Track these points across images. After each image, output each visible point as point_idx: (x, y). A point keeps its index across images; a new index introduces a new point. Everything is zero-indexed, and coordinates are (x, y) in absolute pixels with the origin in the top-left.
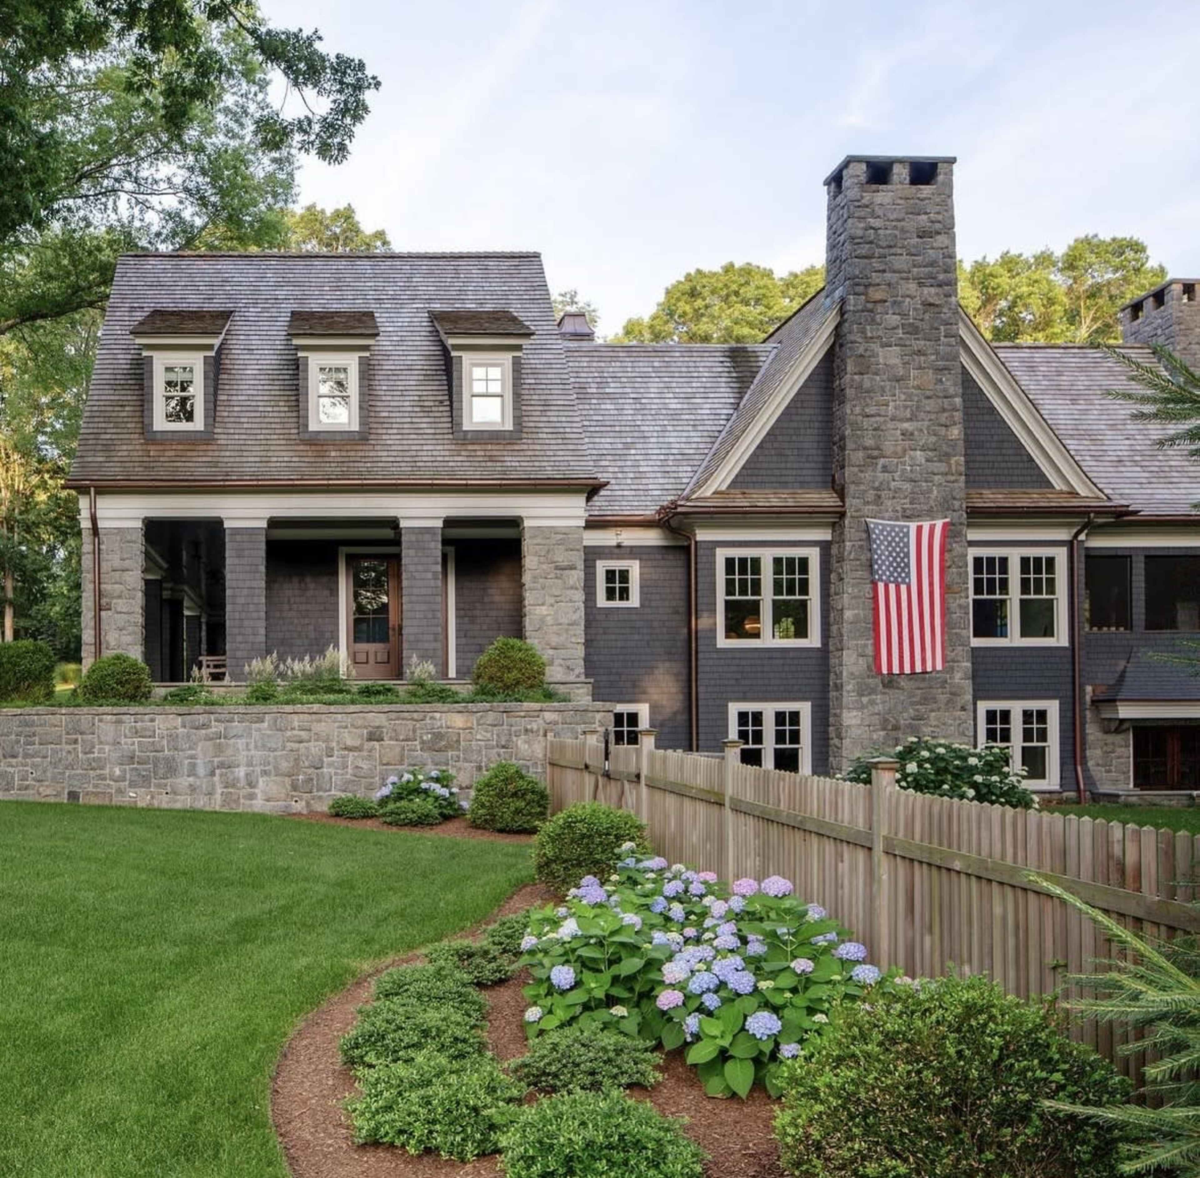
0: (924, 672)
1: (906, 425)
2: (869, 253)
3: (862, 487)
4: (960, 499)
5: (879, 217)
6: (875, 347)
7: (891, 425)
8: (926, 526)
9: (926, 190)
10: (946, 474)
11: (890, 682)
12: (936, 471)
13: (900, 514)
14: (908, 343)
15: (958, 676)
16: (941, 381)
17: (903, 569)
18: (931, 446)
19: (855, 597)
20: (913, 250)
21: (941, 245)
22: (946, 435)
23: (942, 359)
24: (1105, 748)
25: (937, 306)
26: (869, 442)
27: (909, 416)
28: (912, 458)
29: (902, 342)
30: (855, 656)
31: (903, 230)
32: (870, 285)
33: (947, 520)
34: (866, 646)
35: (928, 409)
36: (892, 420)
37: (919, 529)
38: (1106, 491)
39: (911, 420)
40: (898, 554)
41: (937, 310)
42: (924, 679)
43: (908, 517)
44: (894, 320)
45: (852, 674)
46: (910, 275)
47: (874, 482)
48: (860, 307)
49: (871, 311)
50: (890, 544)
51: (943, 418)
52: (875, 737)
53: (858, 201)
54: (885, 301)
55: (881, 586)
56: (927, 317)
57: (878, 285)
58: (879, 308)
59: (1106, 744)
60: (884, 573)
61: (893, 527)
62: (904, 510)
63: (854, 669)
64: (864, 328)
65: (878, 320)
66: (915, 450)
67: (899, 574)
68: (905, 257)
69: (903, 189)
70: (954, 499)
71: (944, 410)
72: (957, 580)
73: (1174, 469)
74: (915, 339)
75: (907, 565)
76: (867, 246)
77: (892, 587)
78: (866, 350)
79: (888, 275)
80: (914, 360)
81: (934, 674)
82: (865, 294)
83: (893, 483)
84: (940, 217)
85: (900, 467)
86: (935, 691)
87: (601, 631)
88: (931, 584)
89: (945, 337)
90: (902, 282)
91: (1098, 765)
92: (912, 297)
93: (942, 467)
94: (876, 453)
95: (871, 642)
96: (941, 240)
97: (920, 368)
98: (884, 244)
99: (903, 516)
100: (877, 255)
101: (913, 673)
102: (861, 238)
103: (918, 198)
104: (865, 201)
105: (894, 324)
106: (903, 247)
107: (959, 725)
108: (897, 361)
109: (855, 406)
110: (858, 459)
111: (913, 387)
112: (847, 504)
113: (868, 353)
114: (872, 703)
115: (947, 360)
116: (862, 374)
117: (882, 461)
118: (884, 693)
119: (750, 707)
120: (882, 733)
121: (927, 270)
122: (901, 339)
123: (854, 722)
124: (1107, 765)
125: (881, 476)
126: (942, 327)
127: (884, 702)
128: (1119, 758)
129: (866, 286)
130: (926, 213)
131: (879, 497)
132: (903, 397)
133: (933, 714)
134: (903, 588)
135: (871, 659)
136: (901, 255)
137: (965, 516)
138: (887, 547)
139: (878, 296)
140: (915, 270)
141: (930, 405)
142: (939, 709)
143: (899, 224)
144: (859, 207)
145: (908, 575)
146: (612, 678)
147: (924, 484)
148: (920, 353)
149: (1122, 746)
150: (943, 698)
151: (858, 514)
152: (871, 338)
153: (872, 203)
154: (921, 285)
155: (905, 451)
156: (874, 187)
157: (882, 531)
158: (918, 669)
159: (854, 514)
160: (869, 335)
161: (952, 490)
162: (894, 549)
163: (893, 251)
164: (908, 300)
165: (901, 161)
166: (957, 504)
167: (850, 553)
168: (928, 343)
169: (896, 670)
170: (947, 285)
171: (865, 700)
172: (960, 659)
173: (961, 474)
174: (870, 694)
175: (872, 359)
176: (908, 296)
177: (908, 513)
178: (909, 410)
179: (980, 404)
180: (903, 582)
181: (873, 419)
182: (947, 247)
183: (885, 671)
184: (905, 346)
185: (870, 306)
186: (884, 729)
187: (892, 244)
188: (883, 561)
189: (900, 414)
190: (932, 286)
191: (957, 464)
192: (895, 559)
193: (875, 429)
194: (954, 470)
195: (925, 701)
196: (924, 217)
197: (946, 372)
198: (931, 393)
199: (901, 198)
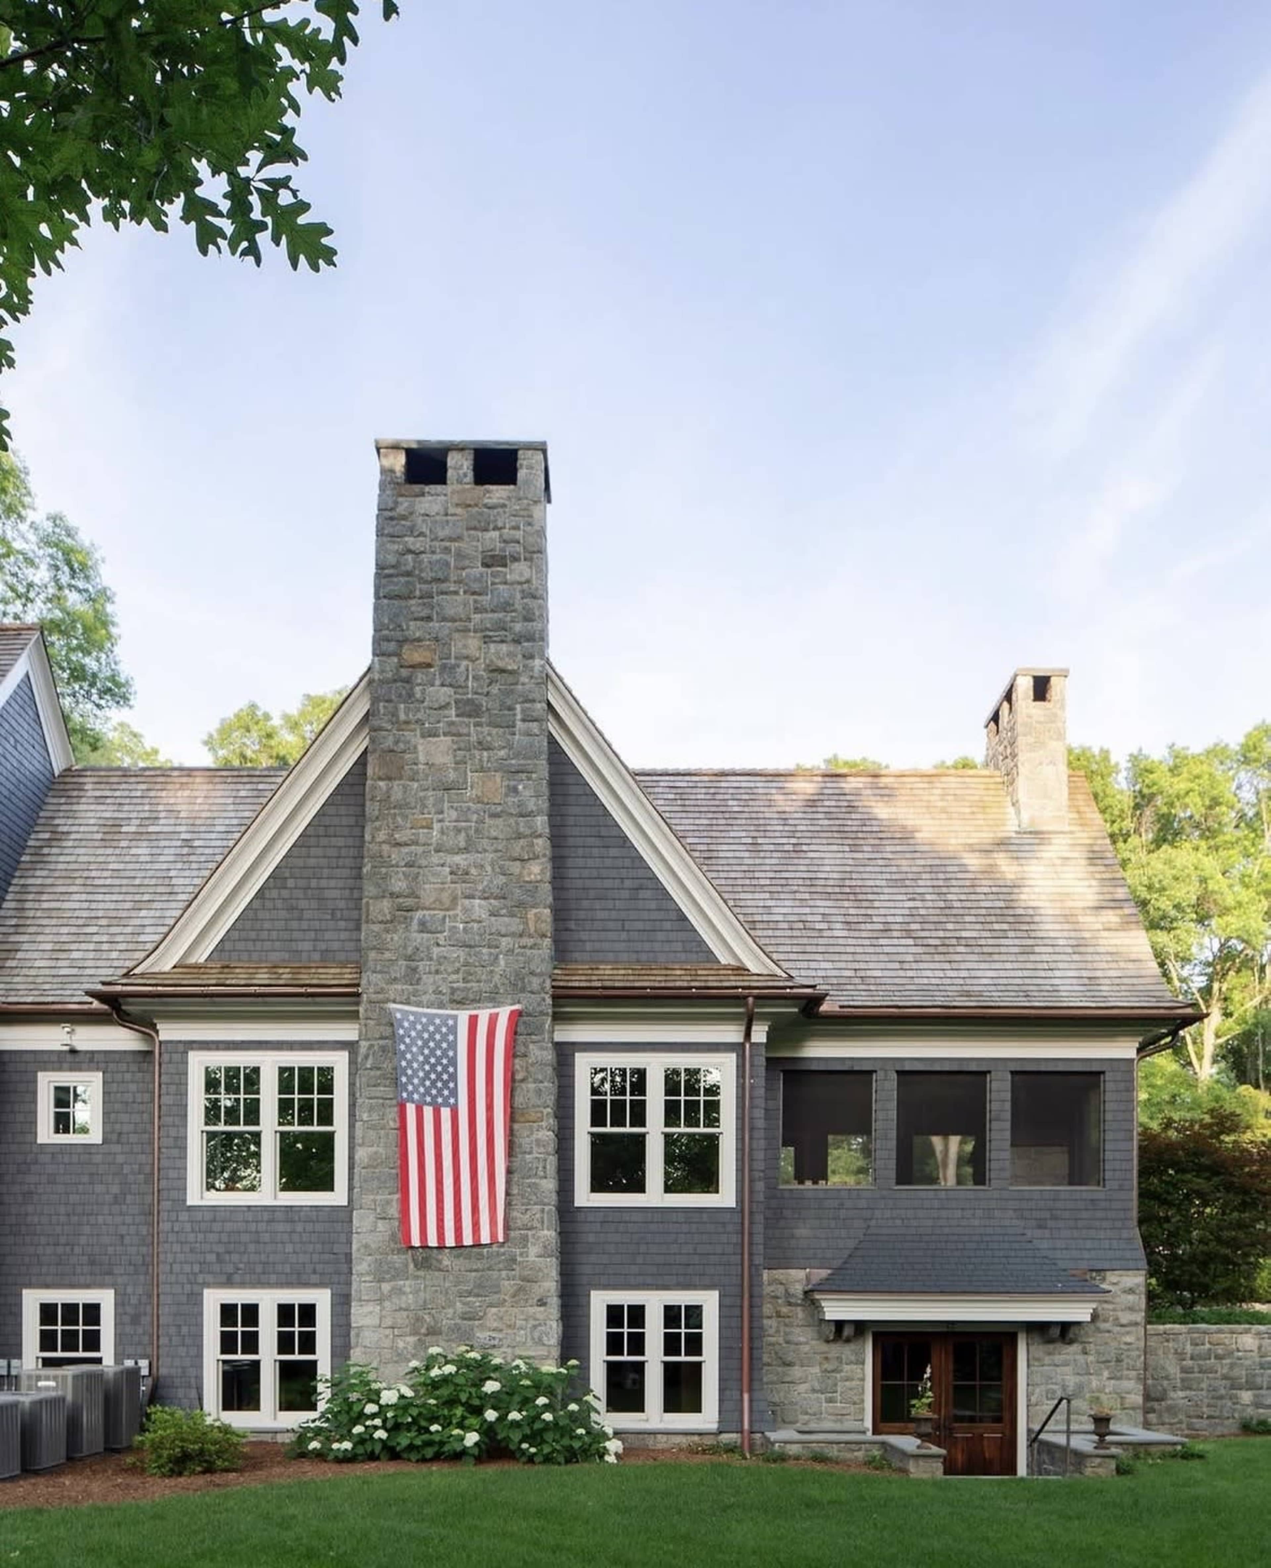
0: (477, 1245)
1: (458, 859)
2: (405, 591)
3: (387, 955)
4: (541, 975)
5: (422, 534)
6: (414, 737)
7: (435, 859)
8: (484, 1016)
9: (498, 493)
10: (521, 936)
11: (426, 1259)
12: (503, 931)
13: (446, 999)
14: (465, 731)
15: (533, 1251)
16: (515, 790)
17: (445, 1084)
18: (496, 891)
19: (373, 1128)
20: (476, 586)
21: (518, 578)
22: (520, 875)
23: (517, 756)
24: (826, 1366)
25: (512, 672)
26: (399, 884)
27: (462, 844)
28: (466, 910)
29: (453, 729)
30: (372, 1218)
31: (459, 555)
32: (406, 640)
33: (517, 1007)
34: (388, 1202)
35: (494, 834)
36: (437, 851)
37: (473, 1022)
38: (785, 965)
39: (466, 850)
40: (439, 1060)
41: (511, 679)
42: (480, 1257)
43: (459, 1003)
44: (444, 694)
45: (366, 1246)
46: (471, 626)
47: (405, 947)
48: (389, 675)
49: (408, 681)
50: (426, 1043)
51: (517, 848)
52: (401, 1344)
53: (391, 510)
54: (429, 666)
55: (411, 1109)
56: (495, 689)
57: (419, 640)
58: (420, 676)
59: (826, 1358)
60: (416, 1090)
61: (431, 1018)
62: (453, 991)
63: (369, 1239)
64: (396, 708)
65: (418, 695)
66: (473, 897)
67: (440, 1091)
68: (459, 598)
69: (464, 490)
70: (532, 973)
71: (519, 836)
72: (535, 1100)
73: (963, 942)
74: (477, 725)
75: (453, 1077)
76: (403, 580)
77: (428, 1112)
78: (397, 742)
79: (434, 625)
80: (473, 757)
81: (495, 1248)
82: (398, 655)
83: (436, 950)
84: (519, 535)
85: (448, 923)
86: (495, 1274)
87: (44, 1179)
88: (490, 1107)
89: (523, 720)
90: (456, 635)
91: (814, 1391)
92: (473, 660)
93: (515, 925)
94: (409, 902)
95: (397, 1196)
96: (519, 571)
97: (482, 770)
98: (427, 575)
99: (452, 1001)
100: (418, 593)
101: (460, 1246)
102: (393, 567)
103: (486, 506)
104: (401, 510)
105: (443, 700)
106: (459, 582)
107: (535, 1327)
108: (448, 760)
109: (378, 829)
110: (381, 911)
111: (471, 800)
112: (364, 982)
113: (402, 746)
114: (400, 1291)
115: (525, 758)
116: (389, 779)
117: (419, 914)
118: (417, 1277)
119: (239, 1296)
120: (412, 1339)
121: (495, 615)
122: (452, 723)
123: (367, 1321)
124: (827, 1389)
125: (419, 938)
126: (518, 707)
127: (416, 1292)
128: (848, 1379)
129: (401, 642)
130: (496, 528)
131: (415, 970)
132: (454, 814)
133: (494, 1310)
134: (446, 1113)
135: (397, 1224)
136: (456, 593)
137: (549, 1001)
138: (421, 1049)
139: (417, 657)
140: (477, 617)
141: (496, 827)
142: (501, 1303)
143: (453, 546)
144: (392, 518)
145: (454, 1093)
146: (60, 1250)
147: (485, 950)
148: (483, 746)
149: (851, 1363)
150: (508, 1286)
151: (381, 996)
152: (407, 723)
153: (411, 513)
154: (487, 640)
155: (454, 900)
156: (417, 488)
157: (413, 1024)
158: (468, 1240)
159: (374, 997)
160: (402, 717)
161: (529, 961)
162: (432, 1052)
163: (444, 586)
164: (464, 663)
165: (460, 448)
166: (535, 982)
167: (366, 1057)
168: (494, 731)
169: (433, 1242)
170: (528, 640)
171: (386, 1287)
172: (536, 1224)
173: (544, 936)
174: (394, 1278)
175: (407, 756)
176: (467, 658)
177: (458, 996)
178: (463, 834)
179: (604, 832)
180: (446, 1104)
181: (405, 850)
182: (528, 581)
183: (416, 1242)
184: (460, 735)
185: (404, 672)
186: (415, 1333)
187: (440, 575)
188: (415, 1072)
189: (450, 841)
190: (502, 641)
191: (538, 918)
192: (433, 1067)
193: (409, 865)
194: (532, 930)
195: (481, 1289)
196: (495, 534)
197: (524, 776)
198: (499, 809)
199: (457, 505)
